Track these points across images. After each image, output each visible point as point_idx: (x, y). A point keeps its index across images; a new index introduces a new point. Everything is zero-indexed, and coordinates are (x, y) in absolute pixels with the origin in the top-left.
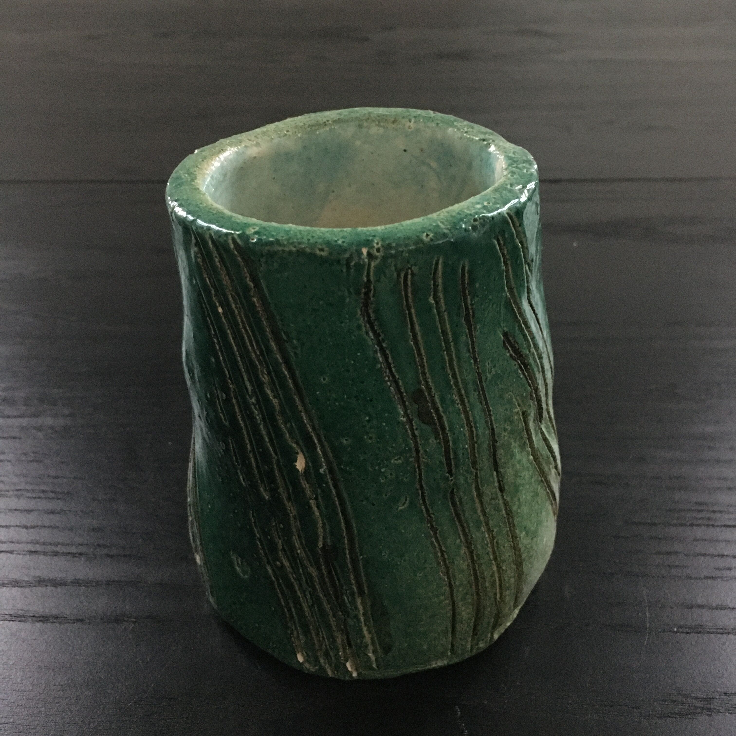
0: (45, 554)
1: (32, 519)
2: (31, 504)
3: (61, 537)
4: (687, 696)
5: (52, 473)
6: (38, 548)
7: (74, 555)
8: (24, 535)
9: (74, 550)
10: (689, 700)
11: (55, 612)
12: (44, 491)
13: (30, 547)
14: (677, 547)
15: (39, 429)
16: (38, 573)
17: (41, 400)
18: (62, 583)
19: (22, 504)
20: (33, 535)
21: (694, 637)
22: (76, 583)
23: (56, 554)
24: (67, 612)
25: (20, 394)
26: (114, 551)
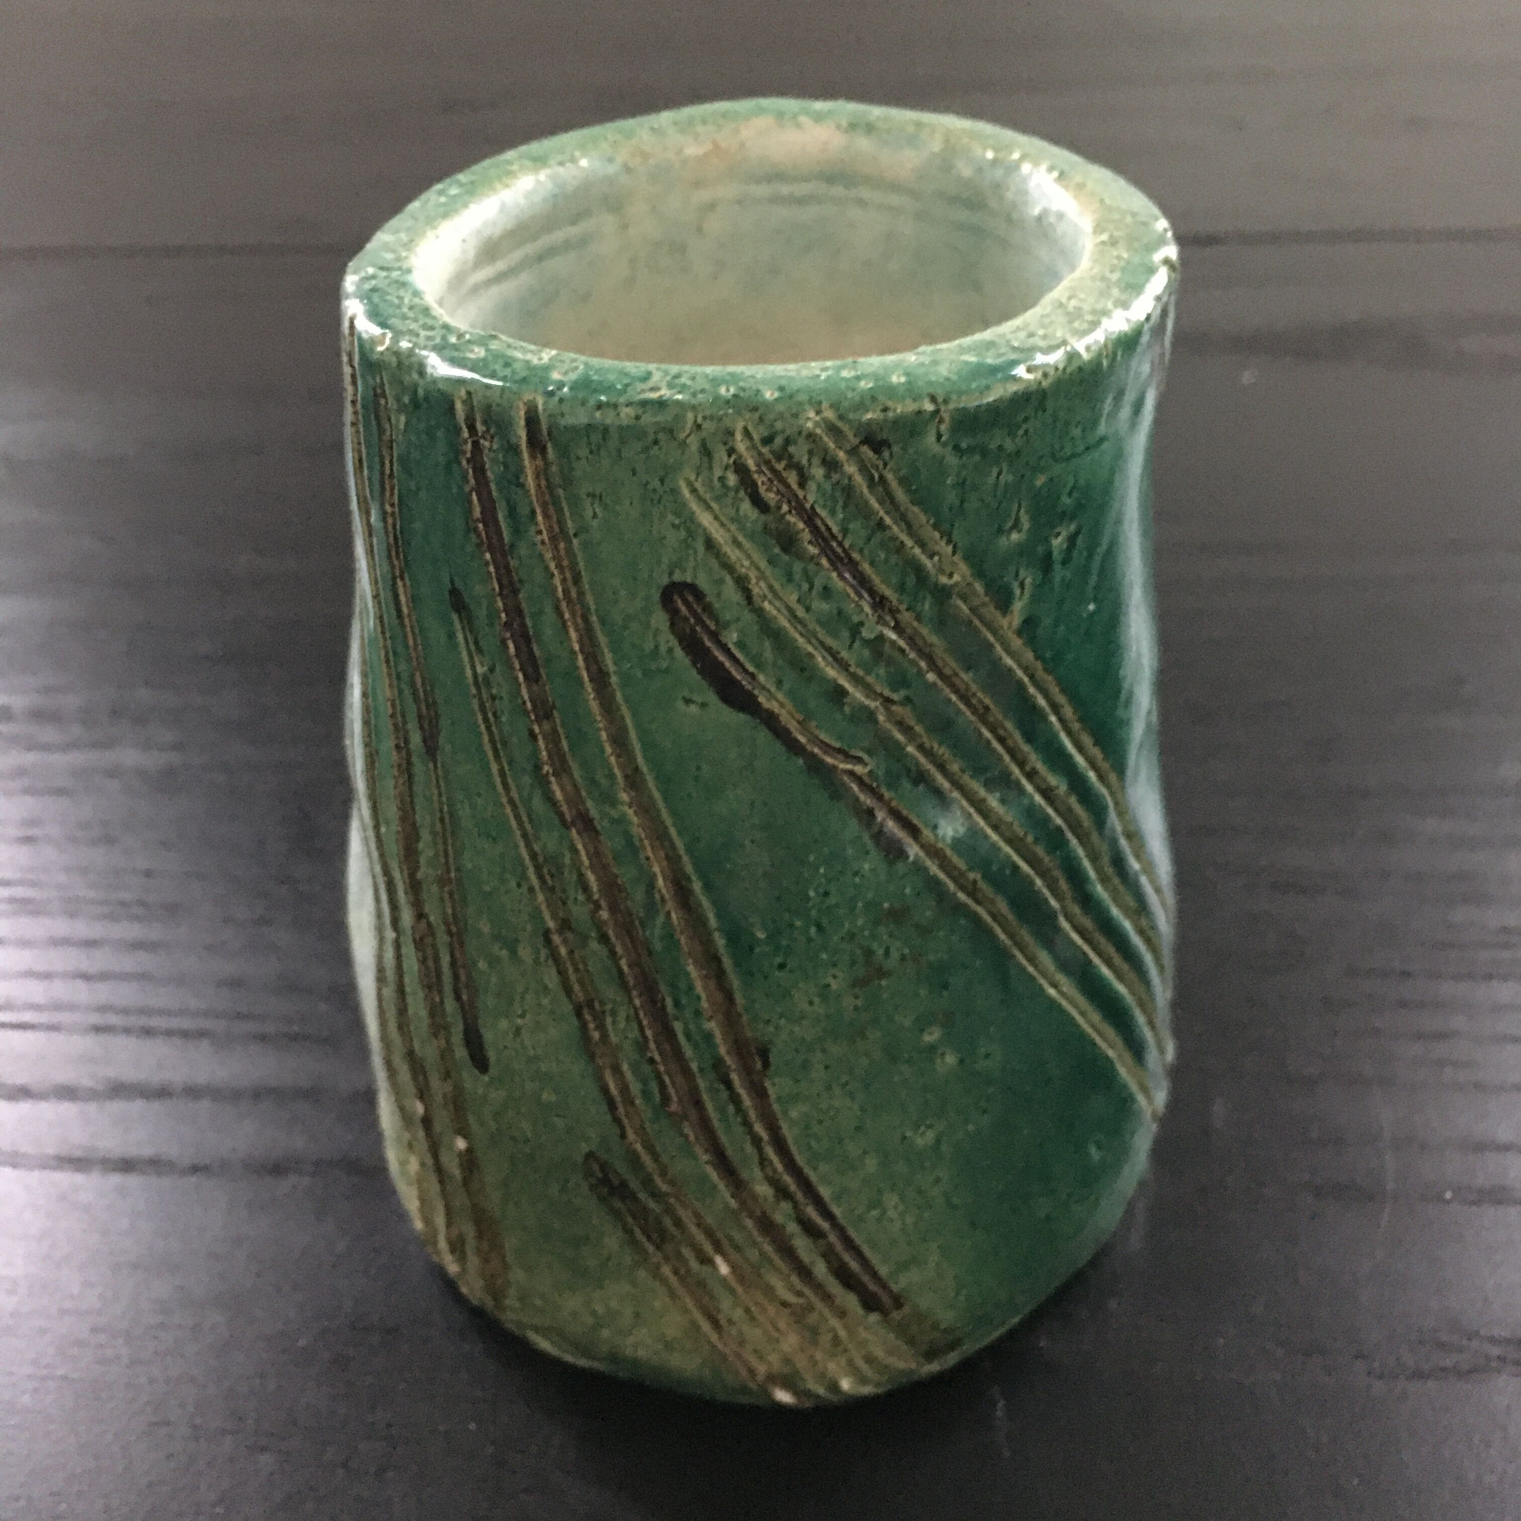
0: (127, 1031)
1: (101, 960)
2: (96, 930)
3: (161, 998)
4: (1472, 1336)
5: (142, 863)
6: (113, 1019)
7: (185, 1034)
8: (81, 992)
9: (187, 1023)
10: (1475, 1344)
11: (147, 1151)
12: (123, 904)
13: (95, 1019)
14: (1458, 1022)
15: (113, 773)
16: (111, 1072)
17: (115, 713)
18: (162, 1093)
19: (81, 929)
20: (104, 993)
21: (1489, 1212)
22: (192, 1092)
23: (147, 1032)
24: (171, 1151)
25: (72, 702)
26: (269, 1028)
